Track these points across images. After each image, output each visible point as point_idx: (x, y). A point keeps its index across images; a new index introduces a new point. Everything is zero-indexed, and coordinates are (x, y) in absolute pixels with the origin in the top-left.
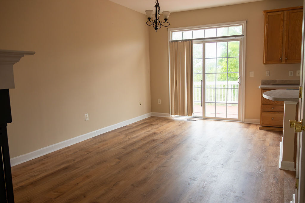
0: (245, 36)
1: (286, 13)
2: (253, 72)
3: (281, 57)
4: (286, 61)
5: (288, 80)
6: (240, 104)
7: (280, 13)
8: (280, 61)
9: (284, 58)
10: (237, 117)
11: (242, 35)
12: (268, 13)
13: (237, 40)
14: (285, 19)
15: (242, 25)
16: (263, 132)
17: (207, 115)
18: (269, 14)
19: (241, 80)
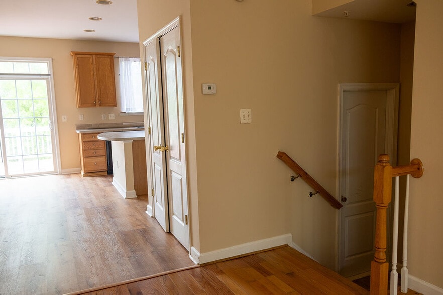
0: (52, 75)
1: (94, 56)
2: (65, 117)
3: (95, 101)
4: (100, 105)
5: (102, 124)
6: (54, 153)
7: (89, 56)
8: (95, 105)
9: (97, 101)
10: (52, 169)
11: (49, 75)
12: (76, 54)
13: (43, 79)
14: (95, 63)
15: (47, 63)
16: (89, 178)
17: (10, 173)
18: (78, 56)
19: (52, 125)
